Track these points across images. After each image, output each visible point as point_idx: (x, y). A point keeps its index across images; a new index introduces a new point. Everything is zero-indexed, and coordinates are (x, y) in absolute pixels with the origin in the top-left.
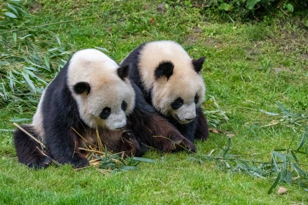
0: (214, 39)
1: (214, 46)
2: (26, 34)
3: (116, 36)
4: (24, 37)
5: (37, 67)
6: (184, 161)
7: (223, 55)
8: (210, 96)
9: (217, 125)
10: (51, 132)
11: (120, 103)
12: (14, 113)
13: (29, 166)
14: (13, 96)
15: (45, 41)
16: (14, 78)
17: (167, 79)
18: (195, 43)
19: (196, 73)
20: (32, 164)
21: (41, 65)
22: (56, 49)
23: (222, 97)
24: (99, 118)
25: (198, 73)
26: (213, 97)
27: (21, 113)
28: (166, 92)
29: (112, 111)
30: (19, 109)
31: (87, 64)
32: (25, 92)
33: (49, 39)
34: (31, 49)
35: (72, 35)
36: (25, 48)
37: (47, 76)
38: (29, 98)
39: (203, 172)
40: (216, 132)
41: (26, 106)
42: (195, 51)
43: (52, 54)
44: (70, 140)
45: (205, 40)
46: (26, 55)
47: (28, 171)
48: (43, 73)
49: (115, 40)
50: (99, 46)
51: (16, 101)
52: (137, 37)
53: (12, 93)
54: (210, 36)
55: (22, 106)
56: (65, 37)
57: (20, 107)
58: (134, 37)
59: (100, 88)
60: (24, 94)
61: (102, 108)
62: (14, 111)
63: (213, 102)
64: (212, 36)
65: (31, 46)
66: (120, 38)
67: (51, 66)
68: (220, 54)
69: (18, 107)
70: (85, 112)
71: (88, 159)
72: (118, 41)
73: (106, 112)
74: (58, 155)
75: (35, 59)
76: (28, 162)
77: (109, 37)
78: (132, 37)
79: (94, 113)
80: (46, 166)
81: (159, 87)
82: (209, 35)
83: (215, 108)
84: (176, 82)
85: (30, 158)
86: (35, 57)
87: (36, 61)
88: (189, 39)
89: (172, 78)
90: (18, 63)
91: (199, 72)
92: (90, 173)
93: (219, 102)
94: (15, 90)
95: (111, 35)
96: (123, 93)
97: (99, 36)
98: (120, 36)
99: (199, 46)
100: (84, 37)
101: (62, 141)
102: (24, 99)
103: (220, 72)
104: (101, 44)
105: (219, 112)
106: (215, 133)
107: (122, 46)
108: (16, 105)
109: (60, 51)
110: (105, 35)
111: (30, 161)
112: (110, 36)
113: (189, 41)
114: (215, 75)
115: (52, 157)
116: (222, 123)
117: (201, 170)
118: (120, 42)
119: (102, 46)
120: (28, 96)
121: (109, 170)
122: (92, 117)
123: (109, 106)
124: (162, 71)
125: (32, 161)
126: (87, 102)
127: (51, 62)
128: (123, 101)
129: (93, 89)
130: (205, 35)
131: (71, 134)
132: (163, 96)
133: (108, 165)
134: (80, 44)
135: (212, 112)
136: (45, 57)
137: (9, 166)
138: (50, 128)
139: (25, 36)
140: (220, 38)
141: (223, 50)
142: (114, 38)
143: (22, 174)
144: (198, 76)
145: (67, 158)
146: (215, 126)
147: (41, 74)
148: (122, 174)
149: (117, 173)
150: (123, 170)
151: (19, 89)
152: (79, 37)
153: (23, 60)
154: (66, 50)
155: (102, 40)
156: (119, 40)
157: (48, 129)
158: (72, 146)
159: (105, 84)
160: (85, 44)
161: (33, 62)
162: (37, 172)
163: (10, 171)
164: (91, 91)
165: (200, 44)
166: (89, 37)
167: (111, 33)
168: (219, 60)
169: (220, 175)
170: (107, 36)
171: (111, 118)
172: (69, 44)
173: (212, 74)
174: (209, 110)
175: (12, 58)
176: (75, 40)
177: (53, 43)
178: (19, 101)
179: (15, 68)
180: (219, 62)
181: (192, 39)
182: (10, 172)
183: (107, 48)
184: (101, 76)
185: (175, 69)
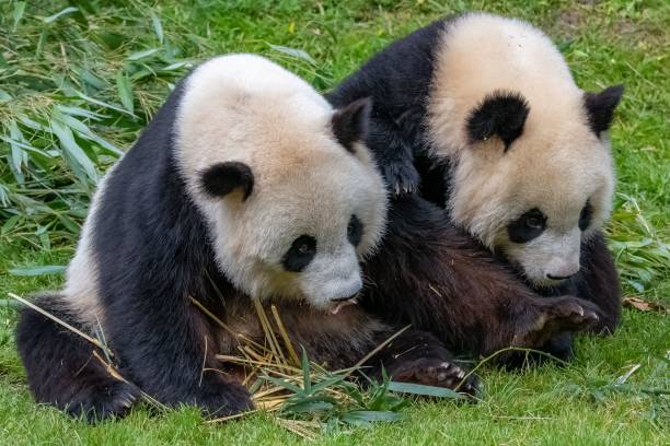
0: (635, 20)
1: (636, 44)
2: (60, 6)
3: (337, 14)
4: (55, 17)
5: (93, 109)
6: (544, 396)
7: (665, 69)
8: (625, 196)
9: (647, 286)
10: (128, 311)
11: (344, 221)
12: (24, 247)
13: (70, 412)
14: (21, 198)
15: (118, 29)
16: (24, 140)
17: (503, 147)
18: (579, 33)
19: (592, 137)
20: (78, 406)
21: (106, 102)
22: (151, 52)
23: (661, 199)
24: (279, 269)
25: (598, 136)
26: (634, 200)
27: (46, 249)
28: (497, 189)
29: (319, 245)
30: (38, 237)
31: (239, 101)
32: (58, 184)
33: (130, 23)
34: (76, 53)
35: (200, 10)
36: (59, 49)
37: (127, 135)
38: (68, 202)
39: (604, 430)
40: (643, 307)
41: (61, 227)
42: (580, 59)
43: (139, 68)
44: (188, 336)
45: (611, 24)
46: (61, 70)
47: (66, 428)
48: (112, 127)
49: (333, 25)
50: (284, 43)
51: (30, 211)
52: (401, 15)
53: (19, 187)
54: (623, 14)
55: (50, 229)
56: (181, 14)
57: (42, 230)
58: (392, 16)
59: (284, 177)
60: (55, 191)
61: (290, 239)
62: (26, 244)
63: (633, 216)
64: (632, 14)
65: (76, 44)
66: (348, 18)
67: (137, 104)
68: (655, 68)
69: (35, 229)
70: (236, 254)
71: (251, 390)
72: (341, 27)
73: (301, 251)
74: (153, 381)
75: (87, 84)
76: (68, 401)
77: (316, 15)
78: (386, 16)
79: (264, 256)
80: (122, 413)
81: (477, 168)
82: (621, 9)
83: (641, 232)
84: (531, 161)
85: (73, 389)
86: (87, 77)
87: (92, 89)
88: (561, 22)
89: (520, 146)
90: (36, 94)
91: (603, 133)
92: (256, 432)
93: (652, 214)
94: (26, 179)
95: (322, 9)
96: (353, 191)
97: (285, 12)
98: (350, 12)
99: (591, 44)
100: (238, 15)
101: (163, 341)
102: (54, 207)
103: (654, 124)
104: (291, 39)
105: (652, 247)
106: (639, 310)
107: (356, 42)
108: (31, 225)
109: (165, 58)
110: (304, 9)
111: (72, 396)
112: (318, 11)
113: (561, 27)
114: (640, 134)
115: (139, 384)
116: (661, 278)
117: (598, 425)
118: (347, 30)
119: (292, 43)
120: (66, 196)
121: (314, 424)
122: (260, 265)
123: (311, 233)
124: (491, 122)
125: (80, 397)
126: (245, 222)
127: (137, 92)
128: (354, 217)
129: (262, 182)
130: (611, 9)
131: (189, 315)
132: (488, 198)
133: (312, 409)
134: (227, 37)
135: (630, 244)
136: (119, 78)
137: (8, 410)
138: (125, 298)
139: (57, 12)
140: (657, 20)
141: (665, 56)
142: (329, 19)
143: (48, 437)
144: (598, 145)
145: (181, 388)
146: (640, 288)
147: (106, 129)
148: (354, 436)
149: (339, 433)
150: (358, 423)
151: (41, 175)
152: (222, 15)
153: (50, 86)
154: (185, 55)
155: (293, 25)
156: (347, 24)
157: (119, 302)
158: (194, 353)
159: (299, 165)
160: (240, 37)
161: (83, 92)
162: (94, 431)
163: (10, 425)
164: (255, 187)
165: (593, 37)
166: (254, 15)
167: (320, 5)
168: (653, 86)
169: (656, 439)
170: (309, 12)
171: (317, 269)
172: (191, 36)
173: (632, 129)
174: (623, 240)
175: (17, 80)
176: (212, 24)
177: (143, 35)
178: (40, 212)
179: (26, 111)
180: (653, 92)
181: (570, 22)
182: (11, 430)
183: (308, 50)
184: (286, 142)
185: (531, 119)
